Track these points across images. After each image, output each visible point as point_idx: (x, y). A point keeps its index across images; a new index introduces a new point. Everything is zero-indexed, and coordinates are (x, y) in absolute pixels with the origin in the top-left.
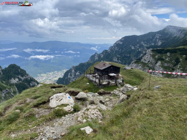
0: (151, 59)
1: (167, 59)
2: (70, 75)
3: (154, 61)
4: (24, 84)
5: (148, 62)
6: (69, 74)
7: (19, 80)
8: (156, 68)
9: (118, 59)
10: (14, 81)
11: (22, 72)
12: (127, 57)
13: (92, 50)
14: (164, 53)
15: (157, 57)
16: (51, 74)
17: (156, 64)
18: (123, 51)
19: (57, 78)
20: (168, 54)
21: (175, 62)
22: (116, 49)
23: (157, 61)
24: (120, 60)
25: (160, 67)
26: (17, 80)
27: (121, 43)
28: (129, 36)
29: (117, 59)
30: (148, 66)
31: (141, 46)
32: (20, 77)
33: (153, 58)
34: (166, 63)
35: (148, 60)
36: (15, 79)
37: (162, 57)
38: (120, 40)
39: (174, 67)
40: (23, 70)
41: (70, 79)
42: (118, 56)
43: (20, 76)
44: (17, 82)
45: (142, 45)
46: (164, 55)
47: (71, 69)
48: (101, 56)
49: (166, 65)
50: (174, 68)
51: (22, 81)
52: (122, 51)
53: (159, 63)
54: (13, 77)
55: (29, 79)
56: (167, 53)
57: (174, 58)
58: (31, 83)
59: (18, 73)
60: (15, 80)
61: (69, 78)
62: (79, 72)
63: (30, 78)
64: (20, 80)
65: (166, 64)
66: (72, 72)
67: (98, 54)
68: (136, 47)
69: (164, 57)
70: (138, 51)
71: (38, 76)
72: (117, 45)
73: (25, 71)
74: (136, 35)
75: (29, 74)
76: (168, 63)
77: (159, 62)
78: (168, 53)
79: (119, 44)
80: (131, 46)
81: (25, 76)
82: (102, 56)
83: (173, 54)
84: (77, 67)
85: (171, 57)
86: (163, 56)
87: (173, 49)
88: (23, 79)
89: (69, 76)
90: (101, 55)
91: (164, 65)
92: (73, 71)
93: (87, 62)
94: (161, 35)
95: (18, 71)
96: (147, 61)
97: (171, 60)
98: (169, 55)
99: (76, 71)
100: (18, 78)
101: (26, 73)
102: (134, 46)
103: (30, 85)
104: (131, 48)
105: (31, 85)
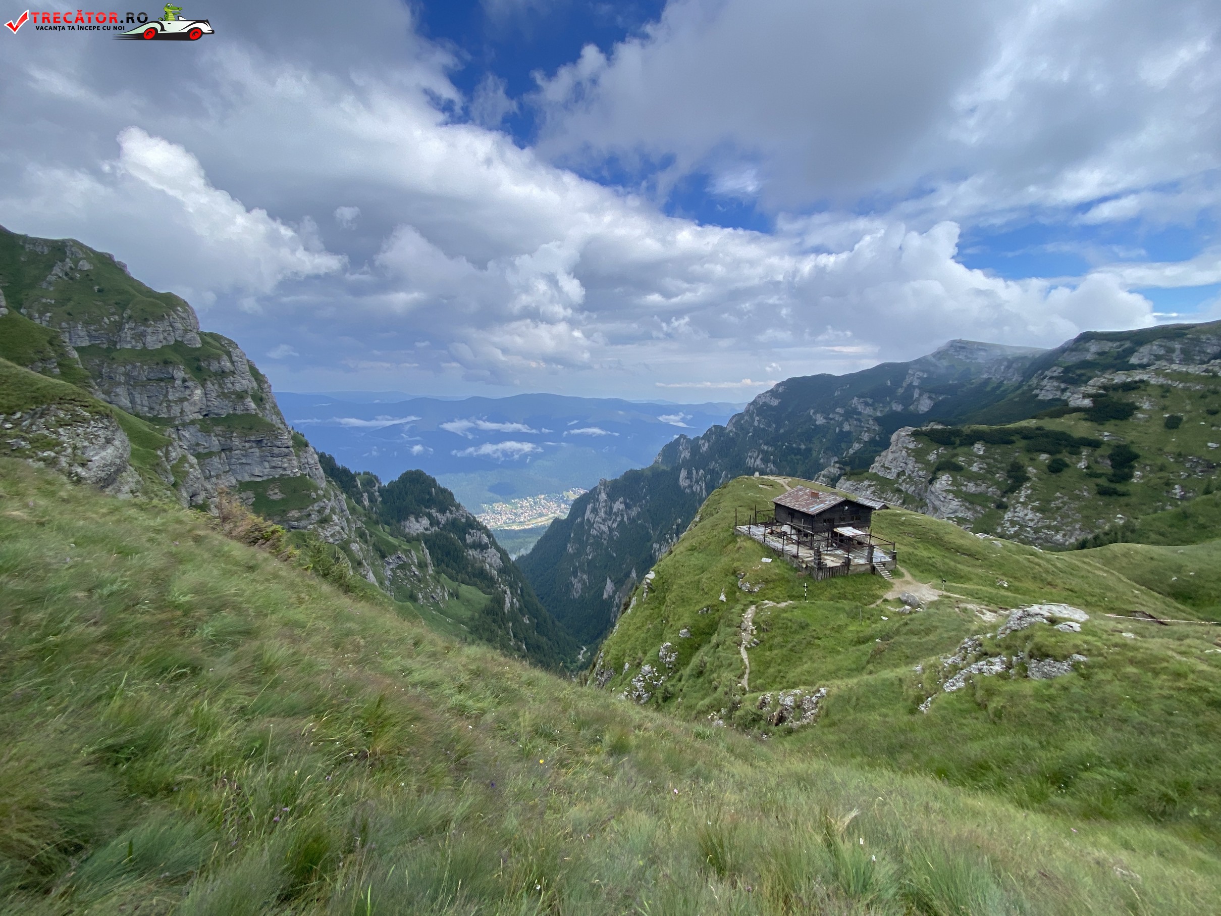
0: (910, 466)
1: (975, 468)
2: (592, 512)
3: (921, 473)
4: (447, 539)
5: (899, 475)
6: (590, 507)
7: (431, 524)
8: (930, 499)
9: (765, 460)
10: (417, 526)
11: (441, 497)
12: (798, 451)
13: (667, 426)
14: (960, 445)
15: (932, 457)
16: (525, 503)
17: (931, 482)
18: (782, 431)
19: (543, 519)
20: (979, 449)
21: (1006, 480)
22: (756, 423)
23: (934, 473)
24: (774, 463)
25: (951, 496)
26: (425, 522)
27: (775, 402)
28: (804, 378)
29: (761, 460)
30: (899, 491)
31: (852, 413)
32: (434, 515)
33: (916, 462)
34: (969, 479)
35: (896, 467)
36: (420, 520)
37: (954, 460)
38: (771, 391)
39: (1003, 496)
40: (444, 491)
41: (591, 525)
42: (765, 448)
43: (433, 511)
44: (426, 529)
45: (856, 408)
46: (960, 450)
47: (595, 488)
48: (700, 447)
49: (971, 487)
50: (1005, 500)
51: (441, 526)
52: (777, 429)
53: (944, 481)
54: (413, 513)
55: (463, 520)
56: (972, 444)
57: (1003, 465)
58: (470, 534)
59: (429, 500)
60: (418, 522)
61: (588, 520)
62: (621, 499)
63: (467, 518)
64: (434, 522)
65: (971, 485)
66: (598, 499)
67: (688, 441)
68: (831, 416)
69: (961, 460)
70: (841, 431)
71: (484, 512)
72: (759, 407)
73: (451, 494)
74: (830, 376)
75: (462, 504)
76: (979, 482)
77: (944, 478)
78: (977, 446)
79: (765, 404)
80: (812, 411)
81: (451, 512)
82: (705, 448)
83: (998, 451)
84: (615, 482)
85: (992, 461)
86: (956, 455)
87: (996, 430)
88: (442, 519)
89: (588, 515)
90: (701, 442)
91: (964, 488)
92: (603, 496)
93: (652, 468)
94: (925, 376)
95: (430, 493)
96: (895, 471)
97: (990, 471)
98: (981, 453)
99: (612, 498)
100: (430, 516)
101: (454, 500)
102: (822, 412)
103: (465, 540)
104: (811, 420)
105: (468, 541)
